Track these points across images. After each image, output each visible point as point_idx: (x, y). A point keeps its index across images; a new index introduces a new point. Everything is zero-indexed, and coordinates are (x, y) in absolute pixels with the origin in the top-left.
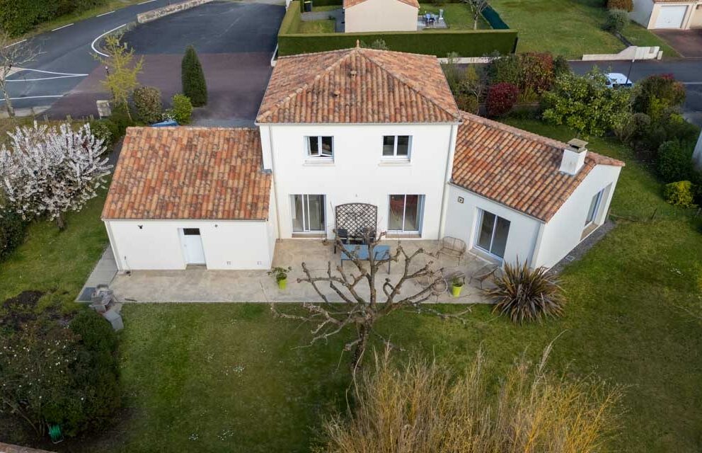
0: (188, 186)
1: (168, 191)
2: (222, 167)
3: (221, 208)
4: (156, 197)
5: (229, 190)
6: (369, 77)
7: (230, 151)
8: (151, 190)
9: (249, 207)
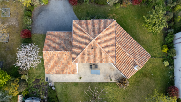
0: (60, 66)
1: (56, 68)
2: (66, 62)
3: (68, 72)
4: (54, 69)
5: (68, 68)
6: (96, 49)
7: (67, 58)
8: (53, 68)
9: (73, 71)
